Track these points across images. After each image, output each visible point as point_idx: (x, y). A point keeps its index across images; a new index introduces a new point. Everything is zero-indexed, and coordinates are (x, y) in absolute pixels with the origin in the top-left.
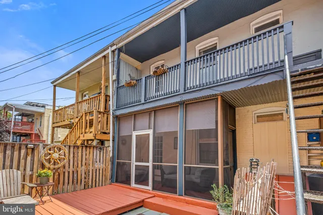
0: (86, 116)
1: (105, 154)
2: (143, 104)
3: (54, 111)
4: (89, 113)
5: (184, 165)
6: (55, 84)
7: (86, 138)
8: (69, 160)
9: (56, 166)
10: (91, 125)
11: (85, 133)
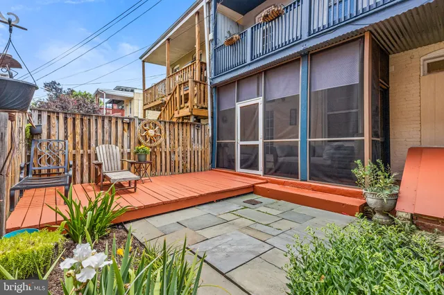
0: (180, 89)
1: (203, 134)
2: (249, 64)
3: (145, 91)
4: (184, 83)
5: (308, 140)
6: (143, 59)
7: (181, 115)
8: (166, 140)
9: (153, 145)
10: (187, 100)
11: (181, 108)
